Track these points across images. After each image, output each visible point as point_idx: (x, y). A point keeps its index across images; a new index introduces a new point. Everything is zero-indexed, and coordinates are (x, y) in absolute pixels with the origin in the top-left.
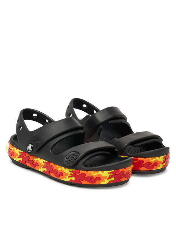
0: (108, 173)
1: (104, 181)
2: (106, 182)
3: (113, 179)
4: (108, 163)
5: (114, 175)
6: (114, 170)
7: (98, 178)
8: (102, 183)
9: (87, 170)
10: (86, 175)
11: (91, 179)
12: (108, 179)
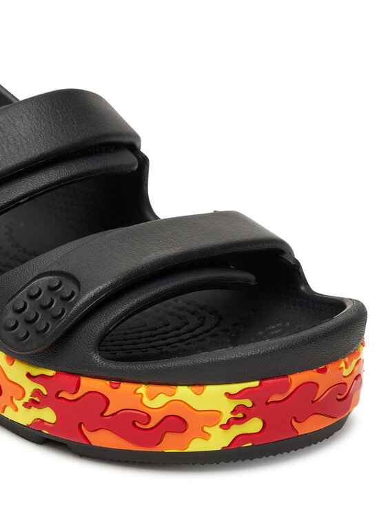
0: (229, 395)
1: (206, 436)
2: (218, 440)
3: (254, 425)
4: (235, 342)
5: (258, 406)
6: (261, 380)
7: (176, 423)
8: (197, 446)
9: (116, 379)
10: (108, 402)
11: (133, 423)
12: (226, 426)
